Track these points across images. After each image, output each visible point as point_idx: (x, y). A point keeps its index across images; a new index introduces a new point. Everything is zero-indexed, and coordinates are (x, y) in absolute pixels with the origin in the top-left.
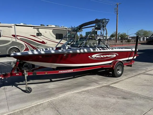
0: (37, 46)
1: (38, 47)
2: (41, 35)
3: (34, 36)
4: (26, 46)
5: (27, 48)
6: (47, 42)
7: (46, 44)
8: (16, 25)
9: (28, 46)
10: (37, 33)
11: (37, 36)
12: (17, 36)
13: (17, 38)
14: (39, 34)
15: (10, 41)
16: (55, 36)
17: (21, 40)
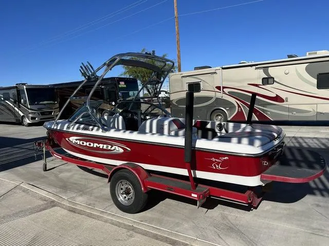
0: (262, 108)
1: (264, 108)
2: (274, 81)
3: (256, 85)
4: (239, 106)
5: (240, 110)
6: (287, 98)
7: (285, 103)
8: (223, 68)
9: (243, 106)
10: (263, 79)
11: (263, 85)
12: (224, 88)
13: (223, 91)
14: (268, 80)
15: (212, 98)
16: (315, 81)
17: (231, 94)
